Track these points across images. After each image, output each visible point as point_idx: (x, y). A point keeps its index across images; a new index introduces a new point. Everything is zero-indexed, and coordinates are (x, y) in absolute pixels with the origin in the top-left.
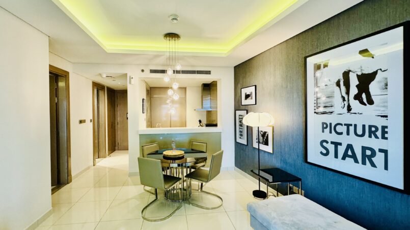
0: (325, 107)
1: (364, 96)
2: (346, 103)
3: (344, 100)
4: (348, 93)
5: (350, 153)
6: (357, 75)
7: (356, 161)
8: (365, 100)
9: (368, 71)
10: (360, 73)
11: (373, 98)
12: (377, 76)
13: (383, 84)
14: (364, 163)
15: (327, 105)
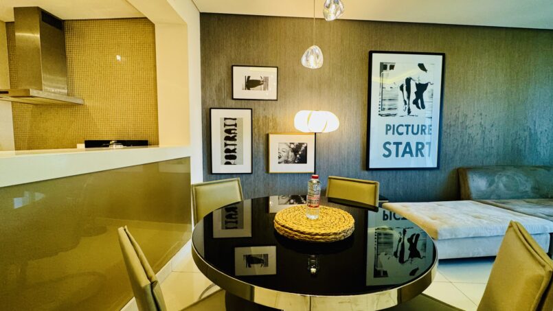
0: (389, 109)
1: (419, 101)
2: (407, 106)
3: (406, 104)
4: (409, 97)
5: (408, 150)
6: (416, 84)
7: (412, 155)
8: (420, 105)
9: (423, 82)
10: (418, 83)
11: (425, 103)
12: (428, 87)
13: (431, 94)
14: (417, 155)
15: (391, 107)
